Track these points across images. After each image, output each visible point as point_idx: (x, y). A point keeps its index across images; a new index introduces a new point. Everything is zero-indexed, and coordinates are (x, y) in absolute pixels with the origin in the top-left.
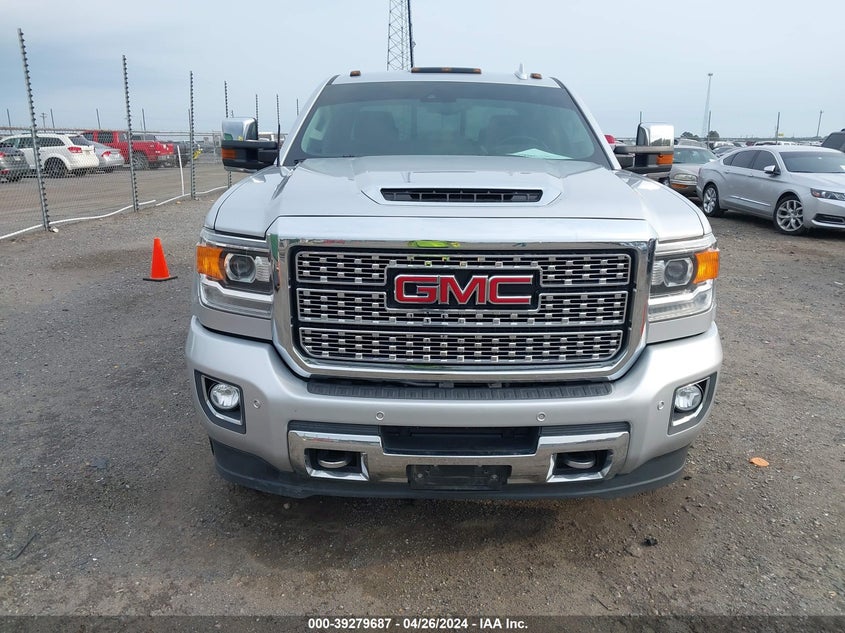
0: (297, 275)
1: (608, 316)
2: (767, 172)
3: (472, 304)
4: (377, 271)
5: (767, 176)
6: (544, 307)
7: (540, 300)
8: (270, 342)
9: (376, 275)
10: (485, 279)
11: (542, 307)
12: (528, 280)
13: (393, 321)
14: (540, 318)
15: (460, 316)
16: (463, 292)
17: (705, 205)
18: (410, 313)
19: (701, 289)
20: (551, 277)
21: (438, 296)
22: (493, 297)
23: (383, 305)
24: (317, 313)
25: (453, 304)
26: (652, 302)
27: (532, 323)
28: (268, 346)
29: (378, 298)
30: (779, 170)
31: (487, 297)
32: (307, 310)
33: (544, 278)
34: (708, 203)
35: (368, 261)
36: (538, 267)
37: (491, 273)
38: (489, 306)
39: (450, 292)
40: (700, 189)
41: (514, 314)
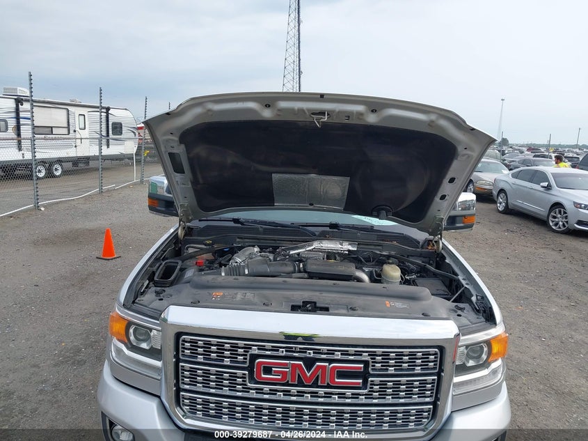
0: (181, 353)
1: (421, 395)
2: (542, 187)
3: (315, 385)
4: (242, 355)
5: (542, 189)
6: (372, 388)
7: (369, 383)
8: (159, 397)
9: (240, 358)
10: (325, 366)
11: (370, 388)
12: (360, 368)
13: (253, 394)
14: (368, 396)
15: (306, 393)
16: (308, 375)
17: (498, 205)
18: (267, 388)
19: (494, 365)
20: (378, 365)
21: (289, 378)
22: (332, 380)
23: (245, 381)
24: (194, 383)
25: (301, 384)
26: (456, 380)
27: (363, 400)
28: (157, 400)
29: (241, 376)
30: (550, 186)
31: (328, 380)
32: (187, 380)
33: (372, 366)
34: (500, 203)
35: (234, 347)
36: (368, 358)
37: (330, 361)
38: (328, 386)
39: (299, 374)
40: (495, 193)
41: (349, 392)
